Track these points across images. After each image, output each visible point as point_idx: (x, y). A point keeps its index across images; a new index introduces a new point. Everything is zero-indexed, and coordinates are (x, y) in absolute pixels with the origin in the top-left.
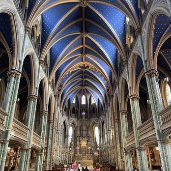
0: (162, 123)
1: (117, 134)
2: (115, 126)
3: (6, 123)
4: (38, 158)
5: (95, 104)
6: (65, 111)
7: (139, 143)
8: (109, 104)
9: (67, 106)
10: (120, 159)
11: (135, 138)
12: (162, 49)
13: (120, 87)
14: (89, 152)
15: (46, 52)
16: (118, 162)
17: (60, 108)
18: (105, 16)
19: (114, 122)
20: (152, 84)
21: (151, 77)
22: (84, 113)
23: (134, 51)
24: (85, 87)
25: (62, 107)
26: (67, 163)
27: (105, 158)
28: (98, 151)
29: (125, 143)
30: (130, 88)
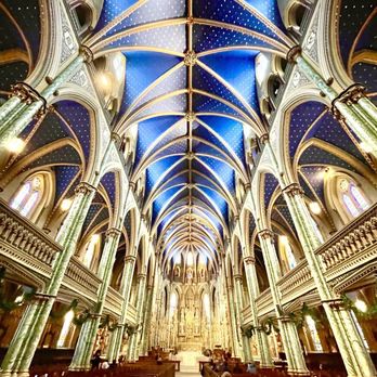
3: (100, 292)
7: (258, 320)
11: (253, 313)
12: (276, 203)
15: (149, 206)
18: (213, 168)
23: (245, 206)
30: (244, 248)
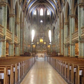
0: (82, 33)
1: (62, 36)
2: (61, 31)
3: (4, 31)
4: (16, 48)
5: (49, 15)
6: (29, 20)
7: (72, 42)
8: (59, 16)
9: (30, 17)
10: (62, 50)
11: (70, 39)
13: (65, 7)
14: (45, 46)
16: (61, 51)
17: (26, 18)
19: (61, 29)
20: (81, 11)
21: (81, 7)
22: (42, 21)
24: (43, 3)
25: (27, 17)
26: (32, 51)
27: (54, 49)
28: (50, 45)
29: (65, 41)
30: (71, 10)
